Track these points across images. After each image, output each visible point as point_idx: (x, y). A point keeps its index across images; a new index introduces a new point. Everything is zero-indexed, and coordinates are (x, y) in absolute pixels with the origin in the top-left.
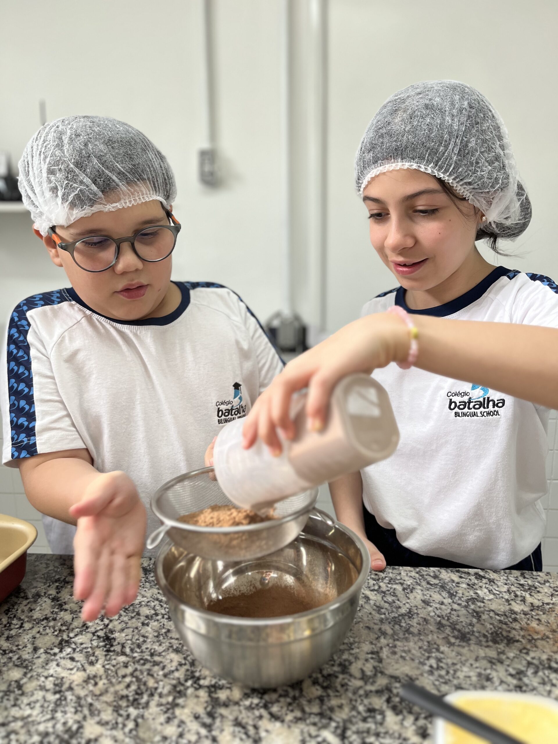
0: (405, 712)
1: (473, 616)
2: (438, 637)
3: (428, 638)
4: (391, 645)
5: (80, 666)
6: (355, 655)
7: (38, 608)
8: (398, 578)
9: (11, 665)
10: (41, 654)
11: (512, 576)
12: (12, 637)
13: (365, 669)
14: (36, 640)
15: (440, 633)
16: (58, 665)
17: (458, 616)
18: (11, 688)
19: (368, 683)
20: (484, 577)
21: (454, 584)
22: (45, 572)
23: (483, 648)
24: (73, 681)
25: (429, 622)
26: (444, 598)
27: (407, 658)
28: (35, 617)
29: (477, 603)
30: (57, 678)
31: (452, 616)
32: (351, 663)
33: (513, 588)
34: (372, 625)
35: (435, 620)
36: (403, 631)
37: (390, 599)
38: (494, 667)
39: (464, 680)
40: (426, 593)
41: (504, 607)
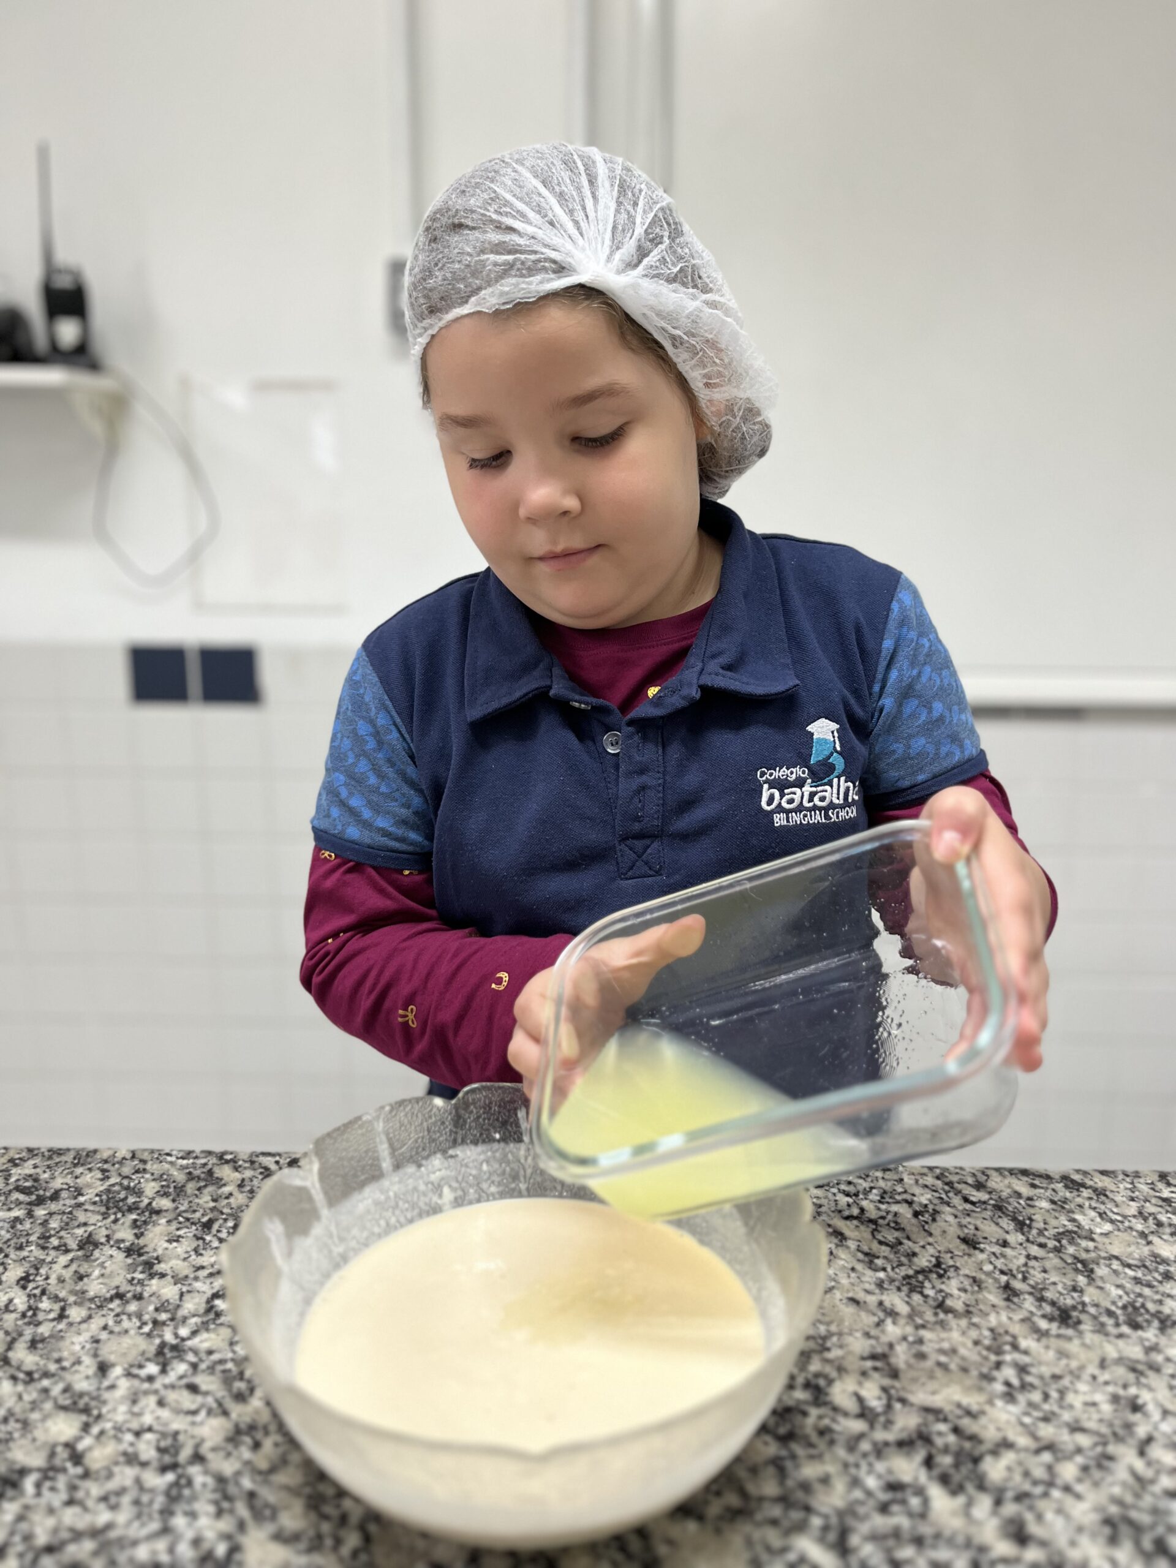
0: (970, 1488)
1: (1077, 1270)
2: (1010, 1319)
3: (989, 1321)
4: (911, 1339)
5: (214, 1405)
6: (836, 1364)
7: (97, 1273)
8: (899, 1189)
9: (48, 1406)
10: (118, 1378)
11: (1142, 1180)
12: (43, 1340)
13: (864, 1393)
14: (101, 1345)
15: (1013, 1310)
16: (161, 1403)
17: (1045, 1271)
18: (57, 1462)
19: (878, 1426)
20: (1083, 1185)
21: (1022, 1202)
22: (102, 1188)
23: (1112, 1339)
24: (202, 1441)
25: (983, 1285)
26: (1007, 1232)
27: (953, 1366)
28: (91, 1294)
29: (1079, 1241)
30: (164, 1435)
31: (1032, 1271)
32: (830, 1382)
33: (1150, 1208)
34: (861, 1296)
35: (996, 1280)
36: (931, 1306)
37: (891, 1236)
38: (1143, 1380)
39: (1085, 1412)
40: (966, 1221)
41: (1138, 1248)
